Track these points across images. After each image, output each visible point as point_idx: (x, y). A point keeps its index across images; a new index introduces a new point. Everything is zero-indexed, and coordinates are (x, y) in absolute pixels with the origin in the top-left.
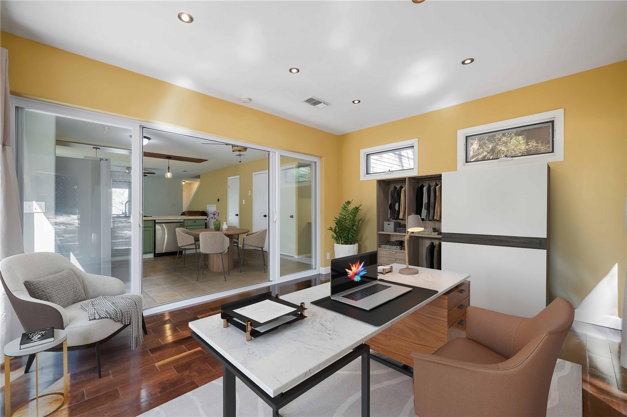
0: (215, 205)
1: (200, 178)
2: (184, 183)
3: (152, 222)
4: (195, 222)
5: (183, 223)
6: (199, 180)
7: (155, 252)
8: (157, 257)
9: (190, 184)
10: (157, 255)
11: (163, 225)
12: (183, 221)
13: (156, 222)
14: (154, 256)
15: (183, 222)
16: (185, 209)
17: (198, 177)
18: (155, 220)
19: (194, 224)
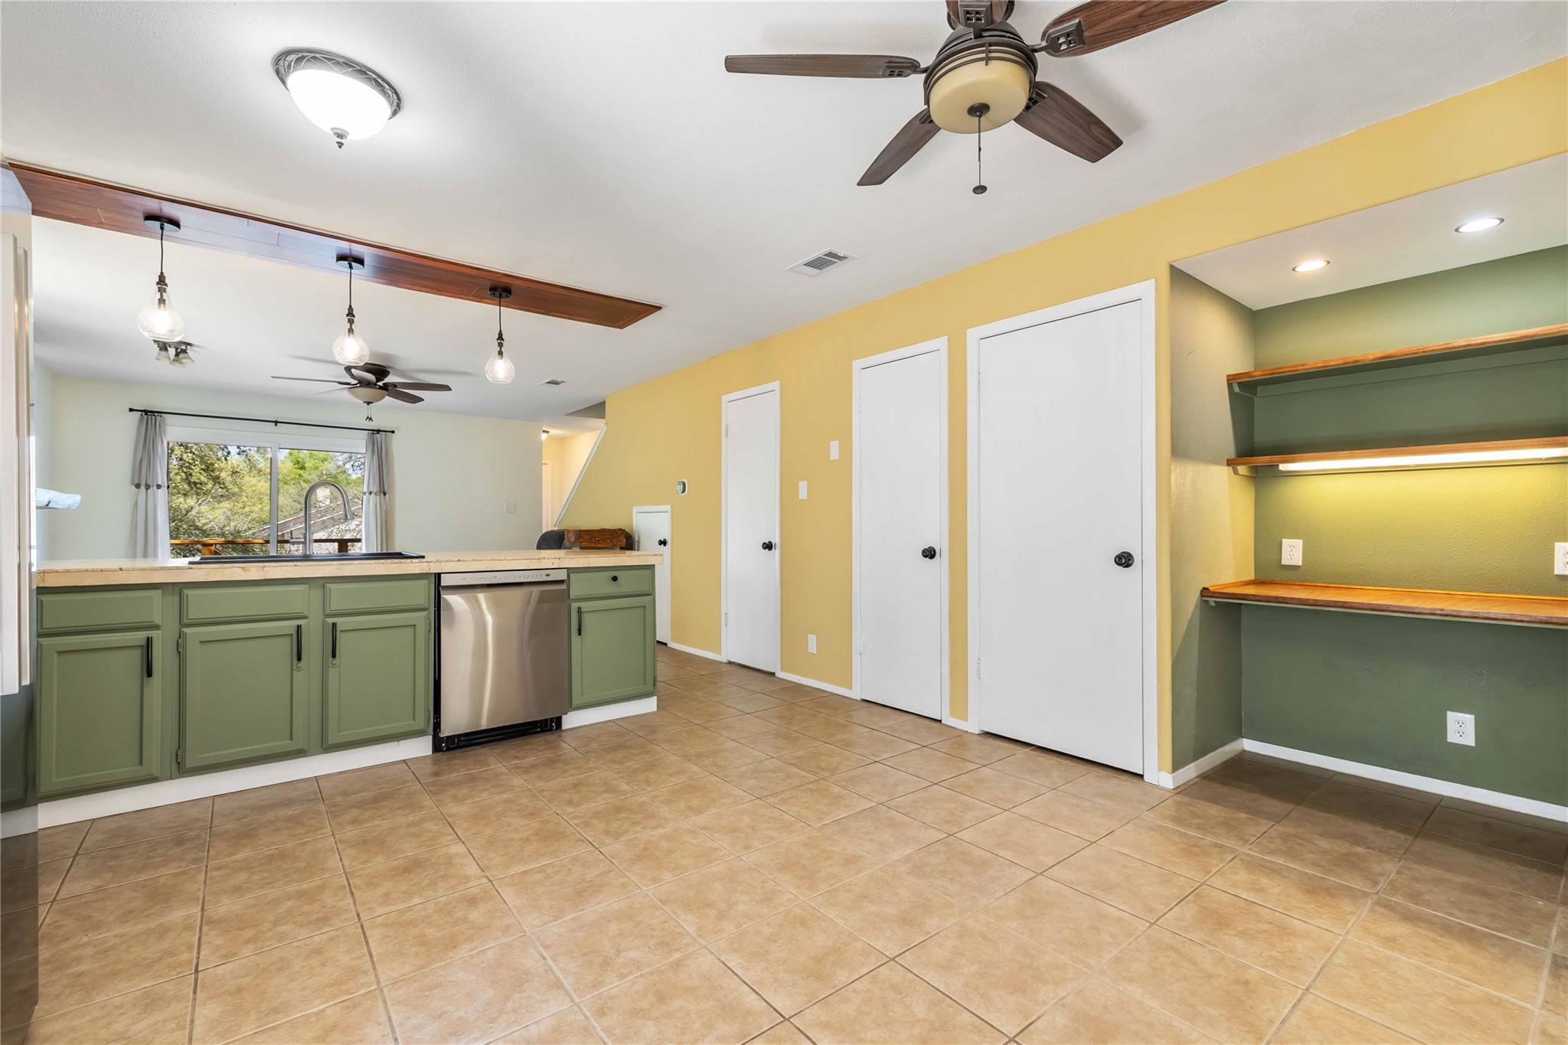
0: (668, 508)
1: (603, 416)
2: (544, 436)
3: (424, 582)
4: (615, 579)
5: (564, 587)
6: (600, 423)
7: (437, 726)
8: (448, 749)
9: (562, 440)
10: (447, 746)
11: (481, 596)
12: (565, 578)
13: (443, 584)
14: (437, 747)
15: (561, 582)
16: (549, 525)
17: (597, 410)
18: (438, 576)
19: (612, 589)
